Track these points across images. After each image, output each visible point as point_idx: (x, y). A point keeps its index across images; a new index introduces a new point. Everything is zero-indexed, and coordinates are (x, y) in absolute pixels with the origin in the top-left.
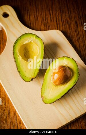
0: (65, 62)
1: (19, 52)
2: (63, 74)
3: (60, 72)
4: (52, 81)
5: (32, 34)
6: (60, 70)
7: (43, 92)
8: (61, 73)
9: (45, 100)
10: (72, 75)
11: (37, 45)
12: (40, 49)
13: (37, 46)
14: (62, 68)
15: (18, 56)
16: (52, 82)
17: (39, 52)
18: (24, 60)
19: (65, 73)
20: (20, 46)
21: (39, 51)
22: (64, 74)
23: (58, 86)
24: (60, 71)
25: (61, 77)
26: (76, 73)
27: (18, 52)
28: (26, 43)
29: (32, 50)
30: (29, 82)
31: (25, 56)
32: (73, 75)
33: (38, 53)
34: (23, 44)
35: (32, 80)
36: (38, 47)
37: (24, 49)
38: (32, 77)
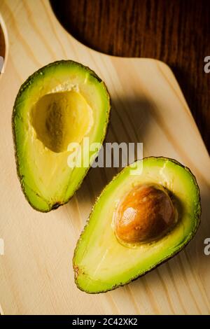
0: (164, 176)
1: (32, 114)
2: (151, 214)
3: (143, 208)
4: (113, 226)
5: (82, 66)
6: (145, 199)
7: (80, 253)
8: (145, 210)
9: (81, 278)
10: (176, 220)
11: (91, 105)
12: (95, 118)
13: (88, 106)
14: (151, 197)
15: (27, 129)
16: (114, 230)
17: (93, 127)
18: (41, 143)
19: (155, 212)
20: (37, 99)
21: (91, 123)
22: (154, 214)
23: (129, 245)
24: (144, 204)
25: (142, 224)
26: (190, 216)
27: (28, 114)
28: (58, 91)
29: (74, 114)
30: (46, 212)
31: (48, 127)
32: (180, 220)
33: (90, 128)
34: (49, 93)
35: (56, 206)
36: (92, 112)
37: (49, 107)
38: (57, 200)
